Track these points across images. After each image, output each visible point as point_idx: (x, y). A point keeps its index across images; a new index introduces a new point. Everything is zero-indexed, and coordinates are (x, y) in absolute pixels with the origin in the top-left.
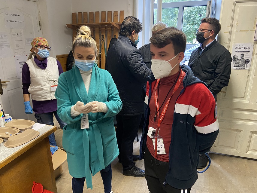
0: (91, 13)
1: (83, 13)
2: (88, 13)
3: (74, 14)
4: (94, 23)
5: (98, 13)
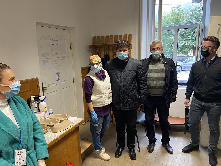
0: (107, 37)
1: (101, 37)
2: (105, 37)
3: (94, 38)
4: (109, 44)
5: (112, 36)
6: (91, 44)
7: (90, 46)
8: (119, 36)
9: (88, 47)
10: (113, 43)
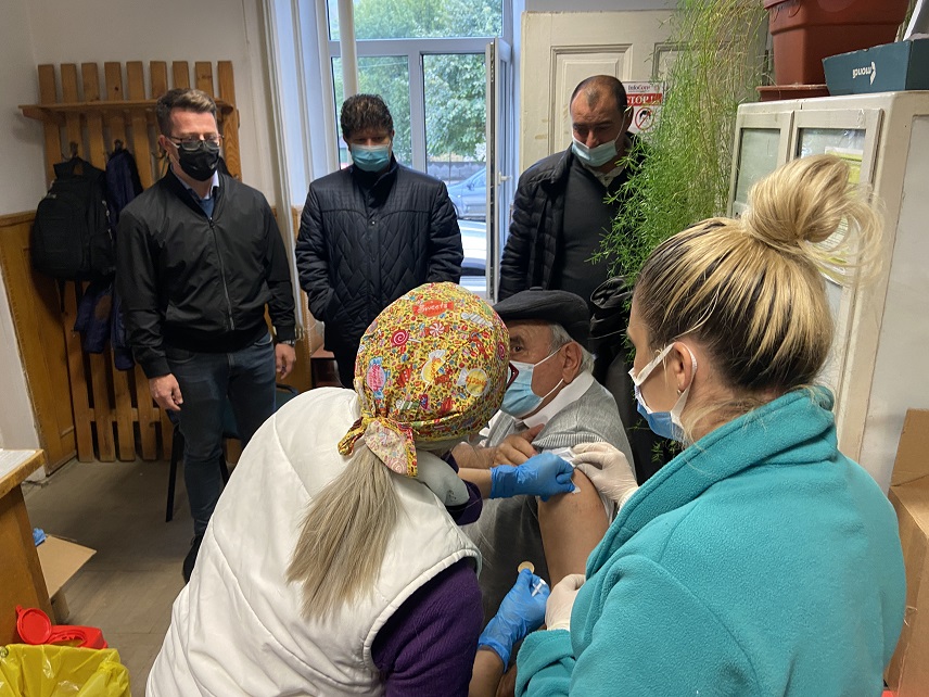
0: (113, 67)
1: (79, 67)
2: (101, 66)
3: (45, 71)
4: (126, 102)
5: (136, 66)
6: (31, 99)
7: (27, 112)
8: (170, 65)
9: (18, 115)
10: (148, 98)
